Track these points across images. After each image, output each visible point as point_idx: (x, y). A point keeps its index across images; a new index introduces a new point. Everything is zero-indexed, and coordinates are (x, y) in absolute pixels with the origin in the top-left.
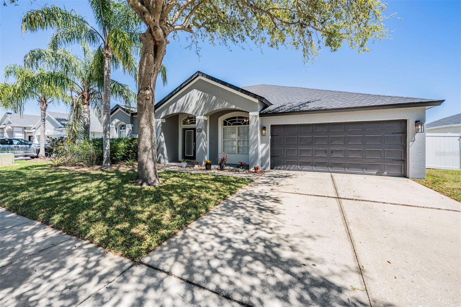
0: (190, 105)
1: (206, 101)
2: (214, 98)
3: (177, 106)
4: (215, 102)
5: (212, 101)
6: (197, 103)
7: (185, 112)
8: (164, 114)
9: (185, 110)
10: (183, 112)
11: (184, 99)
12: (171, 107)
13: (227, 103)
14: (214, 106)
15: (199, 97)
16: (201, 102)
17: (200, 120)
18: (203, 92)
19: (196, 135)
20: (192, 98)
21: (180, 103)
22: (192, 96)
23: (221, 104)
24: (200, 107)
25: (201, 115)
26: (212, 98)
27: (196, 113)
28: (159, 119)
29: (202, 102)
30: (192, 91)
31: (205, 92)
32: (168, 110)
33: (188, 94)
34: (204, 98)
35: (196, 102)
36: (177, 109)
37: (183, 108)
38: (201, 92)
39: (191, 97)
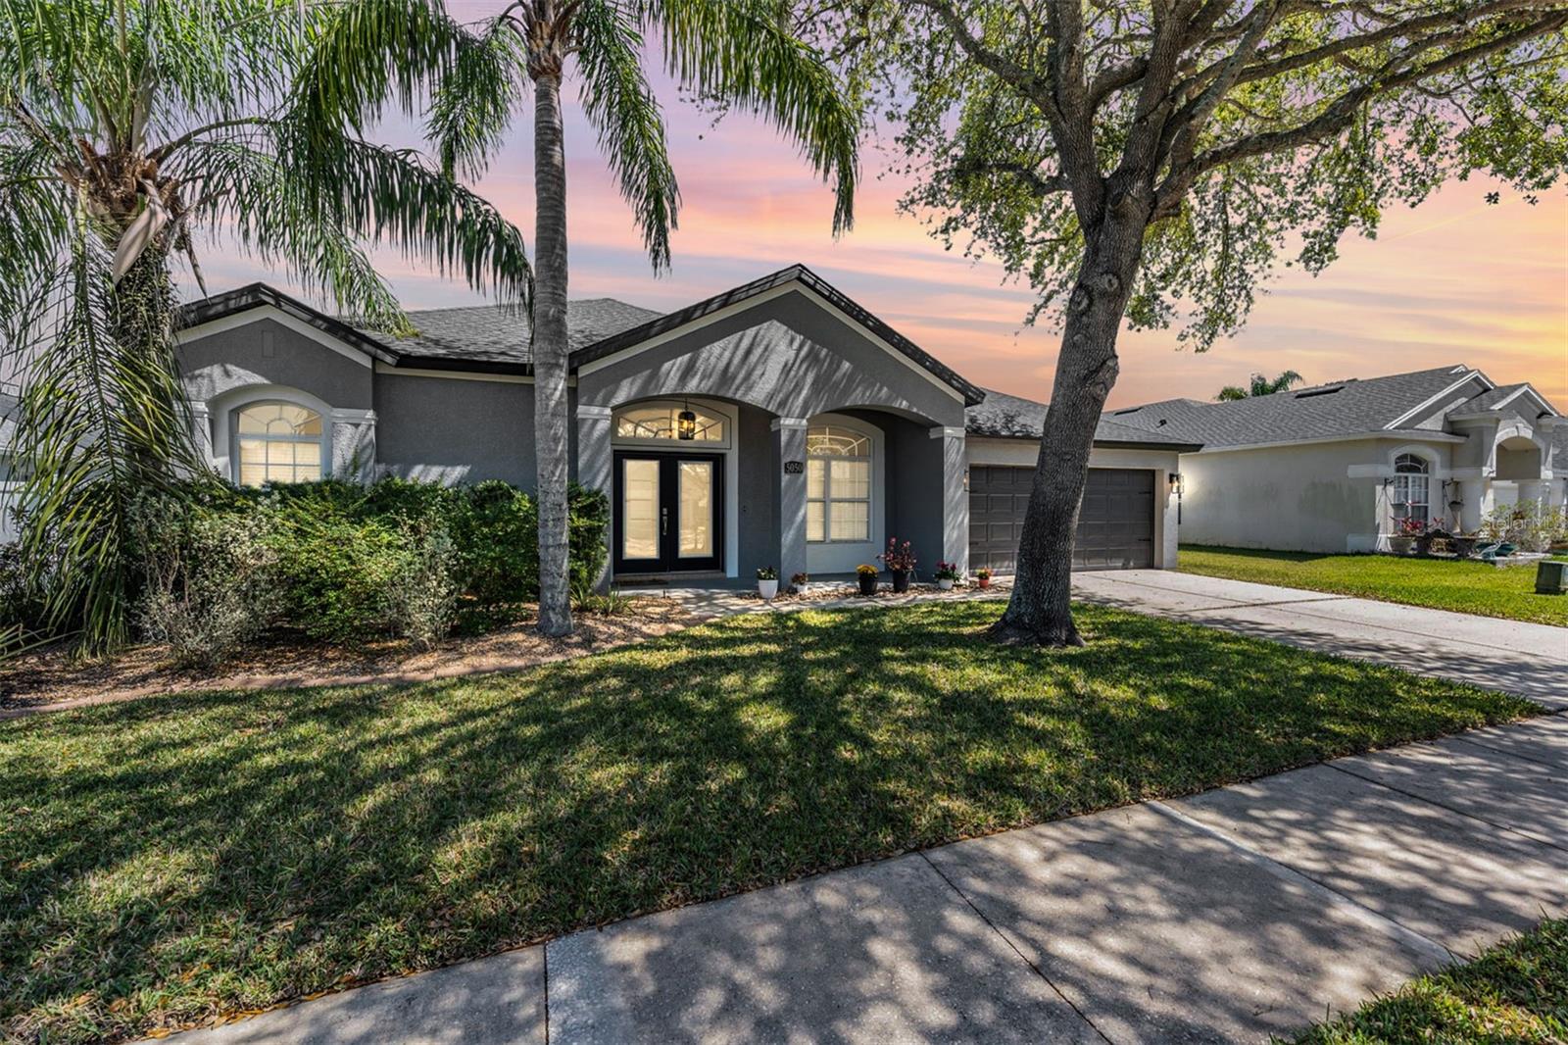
0: (758, 372)
1: (819, 370)
2: (846, 365)
3: (700, 365)
4: (850, 378)
5: (839, 374)
6: (786, 369)
7: (737, 397)
8: (635, 389)
9: (737, 389)
10: (729, 395)
11: (731, 346)
12: (667, 365)
13: (885, 389)
14: (846, 392)
15: (792, 353)
16: (801, 373)
17: (795, 431)
18: (807, 337)
19: (783, 484)
20: (766, 349)
21: (713, 360)
22: (765, 343)
23: (866, 389)
24: (797, 385)
25: (802, 416)
26: (838, 367)
27: (782, 404)
28: (604, 405)
29: (805, 374)
30: (765, 325)
31: (815, 341)
32: (655, 375)
33: (751, 332)
34: (812, 358)
35: (781, 367)
36: (701, 381)
37: (726, 377)
38: (799, 338)
39: (762, 347)
